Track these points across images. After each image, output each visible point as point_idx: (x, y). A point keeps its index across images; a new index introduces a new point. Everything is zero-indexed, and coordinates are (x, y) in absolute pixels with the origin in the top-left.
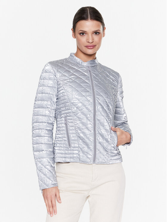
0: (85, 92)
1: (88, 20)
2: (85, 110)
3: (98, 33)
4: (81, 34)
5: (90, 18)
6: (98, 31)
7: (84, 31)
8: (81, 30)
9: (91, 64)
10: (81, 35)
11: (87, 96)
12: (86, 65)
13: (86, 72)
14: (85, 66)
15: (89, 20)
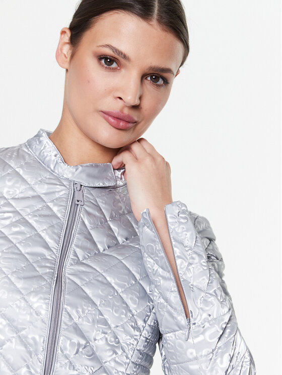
0: (26, 278)
1: (151, 20)
2: (13, 345)
3: (161, 82)
4: (103, 61)
5: (159, 15)
6: (165, 75)
7: (120, 53)
8: (108, 46)
9: (90, 176)
10: (100, 64)
11: (30, 294)
12: (69, 176)
13: (55, 205)
14: (67, 179)
15: (154, 22)
